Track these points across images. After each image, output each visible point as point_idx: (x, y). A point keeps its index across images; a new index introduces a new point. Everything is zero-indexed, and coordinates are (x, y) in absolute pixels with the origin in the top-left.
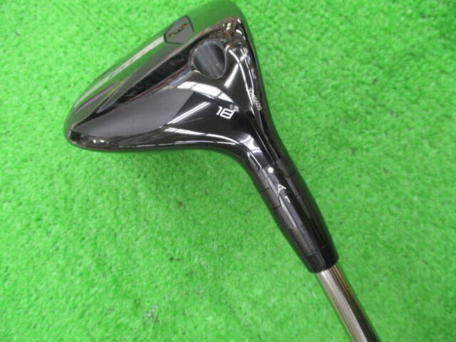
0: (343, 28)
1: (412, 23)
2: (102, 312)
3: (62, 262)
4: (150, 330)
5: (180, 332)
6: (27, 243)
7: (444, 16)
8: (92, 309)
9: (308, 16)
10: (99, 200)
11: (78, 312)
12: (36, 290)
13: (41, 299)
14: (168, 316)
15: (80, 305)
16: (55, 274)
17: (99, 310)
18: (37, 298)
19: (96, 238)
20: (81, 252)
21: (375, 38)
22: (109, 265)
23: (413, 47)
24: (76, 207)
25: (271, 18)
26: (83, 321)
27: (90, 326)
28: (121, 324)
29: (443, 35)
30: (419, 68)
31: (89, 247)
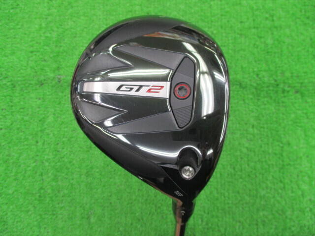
0: (230, 51)
1: (252, 74)
2: (42, 58)
3: (44, 25)
4: (54, 83)
5: (64, 94)
6: (37, 4)
7: (264, 83)
8: (38, 54)
9: (224, 35)
10: (82, 18)
11: (31, 49)
12: (22, 25)
13: (21, 30)
14: (65, 84)
15: (35, 47)
16: (37, 26)
17: (41, 57)
18: (19, 28)
19: (67, 30)
20: (55, 29)
21: (236, 66)
22: (62, 45)
23: (243, 82)
24: (70, 11)
25: (212, 22)
26: (30, 54)
27: (31, 59)
28: (45, 70)
29: (256, 88)
30: (238, 91)
31: (60, 30)
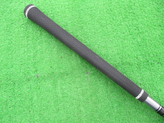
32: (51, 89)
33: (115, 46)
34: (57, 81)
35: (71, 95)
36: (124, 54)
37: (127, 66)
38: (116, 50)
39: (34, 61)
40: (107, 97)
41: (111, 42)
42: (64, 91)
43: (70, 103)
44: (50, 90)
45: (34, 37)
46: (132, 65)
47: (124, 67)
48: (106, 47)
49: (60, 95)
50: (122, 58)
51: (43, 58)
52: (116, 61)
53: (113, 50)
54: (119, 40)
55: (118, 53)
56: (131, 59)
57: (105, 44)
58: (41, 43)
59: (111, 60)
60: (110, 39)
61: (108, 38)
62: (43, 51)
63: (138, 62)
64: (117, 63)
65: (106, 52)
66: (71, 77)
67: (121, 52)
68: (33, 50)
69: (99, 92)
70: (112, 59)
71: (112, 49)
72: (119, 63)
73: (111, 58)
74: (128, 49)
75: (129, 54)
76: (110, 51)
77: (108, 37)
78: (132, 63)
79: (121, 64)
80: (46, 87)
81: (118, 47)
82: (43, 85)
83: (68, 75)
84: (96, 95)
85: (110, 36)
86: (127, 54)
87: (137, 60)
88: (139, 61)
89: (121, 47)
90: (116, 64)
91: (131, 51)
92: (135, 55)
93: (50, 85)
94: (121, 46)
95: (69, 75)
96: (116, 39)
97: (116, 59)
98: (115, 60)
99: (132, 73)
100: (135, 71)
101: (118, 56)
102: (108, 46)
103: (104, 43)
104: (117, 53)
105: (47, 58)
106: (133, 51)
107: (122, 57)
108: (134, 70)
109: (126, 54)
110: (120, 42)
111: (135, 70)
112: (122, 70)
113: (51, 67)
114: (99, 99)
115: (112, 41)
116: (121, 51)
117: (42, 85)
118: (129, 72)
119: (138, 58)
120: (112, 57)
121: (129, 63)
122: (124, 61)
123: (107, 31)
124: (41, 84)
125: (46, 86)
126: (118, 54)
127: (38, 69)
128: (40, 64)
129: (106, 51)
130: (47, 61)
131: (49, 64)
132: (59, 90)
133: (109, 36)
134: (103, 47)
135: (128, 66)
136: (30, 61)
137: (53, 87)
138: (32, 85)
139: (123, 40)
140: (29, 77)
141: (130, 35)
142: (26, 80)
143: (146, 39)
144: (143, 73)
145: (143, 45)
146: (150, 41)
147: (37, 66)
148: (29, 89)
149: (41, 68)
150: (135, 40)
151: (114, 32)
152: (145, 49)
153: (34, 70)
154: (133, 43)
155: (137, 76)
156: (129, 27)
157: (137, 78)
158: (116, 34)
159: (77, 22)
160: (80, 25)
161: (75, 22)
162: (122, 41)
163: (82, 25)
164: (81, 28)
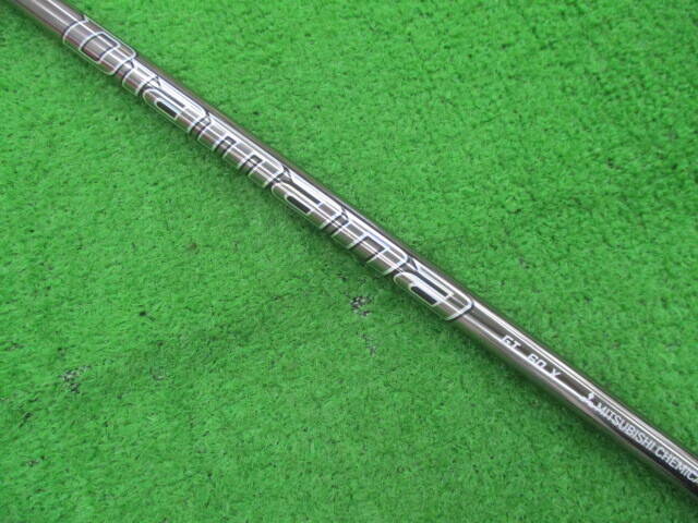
32: (165, 440)
33: (477, 121)
34: (192, 387)
35: (290, 449)
36: (534, 159)
37: (565, 215)
38: (484, 143)
39: (40, 302)
40: (499, 415)
41: (450, 107)
42: (246, 436)
43: (291, 501)
44: (162, 447)
45: (18, 169)
46: (595, 204)
47: (553, 224)
48: (428, 139)
49: (228, 465)
50: (530, 183)
51: (86, 270)
52: (499, 202)
53: (472, 147)
54: (492, 88)
55: (500, 156)
56: (582, 176)
57: (421, 124)
58: (62, 190)
59: (474, 204)
60: (441, 93)
61: (428, 90)
62: (83, 233)
63: (619, 185)
64: (509, 212)
65: (435, 164)
66: (268, 345)
67: (515, 149)
68: (23, 241)
69: (447, 398)
70: (475, 199)
71: (464, 142)
72: (519, 211)
73: (472, 190)
74: (552, 122)
75: (564, 151)
76: (454, 154)
77: (429, 84)
78: (592, 191)
79: (532, 216)
80: (135, 437)
81: (491, 127)
82: (116, 427)
83: (246, 338)
84: (435, 419)
85: (435, 76)
86: (551, 152)
87: (612, 171)
88: (628, 175)
89: (511, 123)
90: (503, 218)
91: (572, 132)
92: (598, 150)
93: (154, 419)
94: (507, 119)
95: (254, 338)
96: (476, 86)
97: (497, 193)
98: (495, 197)
99: (604, 247)
100: (618, 236)
101: (504, 174)
102: (436, 130)
103: (414, 121)
104: (497, 160)
105: (107, 267)
106: (577, 132)
107: (526, 176)
108: (609, 231)
109: (545, 154)
110: (500, 97)
111: (619, 231)
112: (544, 243)
113: (143, 314)
114: (454, 439)
115: (454, 98)
116: (516, 145)
117: (111, 428)
118: (586, 250)
119: (618, 161)
120: (472, 184)
121: (577, 200)
122: (543, 194)
123: (413, 52)
124: (106, 425)
125: (135, 427)
126: (500, 164)
127: (70, 343)
128: (76, 307)
129: (434, 157)
130: (113, 287)
131: (126, 300)
132: (213, 436)
133: (431, 80)
134: (413, 141)
135: (570, 216)
136: (12, 307)
137: (176, 423)
138: (53, 437)
139: (514, 82)
140: (22, 398)
141: (543, 48)
142: (9, 417)
143: (634, 54)
144: (663, 238)
145: (625, 88)
146: (657, 61)
147: (61, 326)
148: (35, 468)
149: (86, 330)
150: (578, 69)
151: (452, 51)
152: (640, 103)
153: (46, 351)
154: (569, 90)
155: (634, 262)
156: (529, 11)
157: (638, 272)
158: (466, 59)
159: (240, 42)
160: (260, 53)
161: (229, 43)
162: (507, 89)
163: (273, 46)
164: (268, 67)
